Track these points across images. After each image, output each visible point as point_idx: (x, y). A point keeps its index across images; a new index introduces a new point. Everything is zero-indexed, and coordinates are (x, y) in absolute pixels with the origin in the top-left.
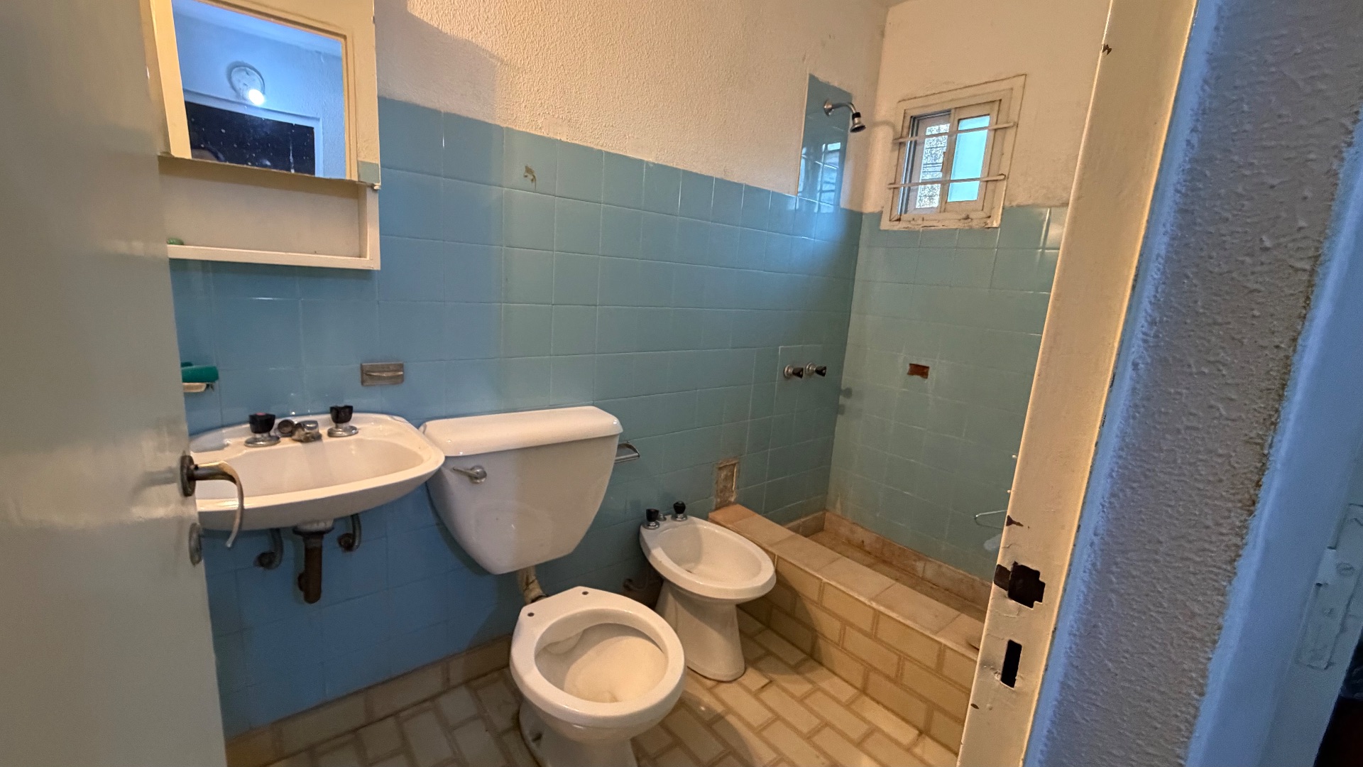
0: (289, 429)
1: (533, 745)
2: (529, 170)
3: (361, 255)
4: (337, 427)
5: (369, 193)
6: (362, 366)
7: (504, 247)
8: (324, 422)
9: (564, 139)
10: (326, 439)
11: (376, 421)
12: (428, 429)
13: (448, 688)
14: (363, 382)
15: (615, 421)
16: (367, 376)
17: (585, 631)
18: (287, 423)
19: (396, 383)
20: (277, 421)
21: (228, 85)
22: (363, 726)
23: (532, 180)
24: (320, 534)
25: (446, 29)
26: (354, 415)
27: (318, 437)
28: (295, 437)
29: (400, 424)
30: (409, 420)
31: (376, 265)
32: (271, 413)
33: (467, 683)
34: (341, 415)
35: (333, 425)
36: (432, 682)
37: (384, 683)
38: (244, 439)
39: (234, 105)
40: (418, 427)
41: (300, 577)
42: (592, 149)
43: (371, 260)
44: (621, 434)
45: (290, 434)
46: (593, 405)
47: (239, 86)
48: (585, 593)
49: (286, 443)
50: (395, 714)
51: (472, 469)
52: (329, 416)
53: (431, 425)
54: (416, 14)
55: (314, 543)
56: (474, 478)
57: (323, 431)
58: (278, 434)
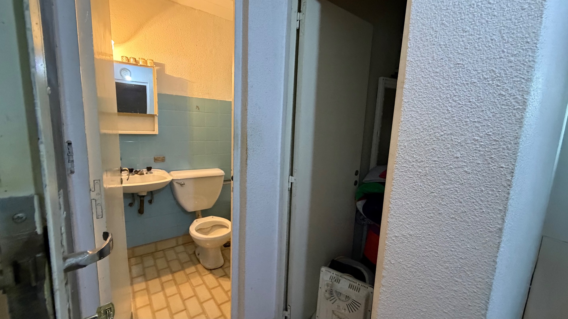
0: (137, 172)
1: (197, 256)
2: (197, 107)
3: (154, 131)
4: (148, 172)
5: (155, 116)
6: (154, 158)
7: (191, 127)
8: (145, 171)
9: (207, 98)
10: (145, 175)
11: (157, 171)
12: (171, 173)
13: (178, 245)
14: (155, 161)
15: (223, 172)
16: (156, 160)
17: (212, 226)
18: (136, 171)
19: (163, 162)
20: (134, 170)
21: (120, 75)
22: (154, 252)
23: (198, 109)
24: (144, 196)
25: (175, 76)
26: (152, 169)
27: (143, 174)
28: (138, 174)
29: (164, 171)
30: (166, 171)
31: (157, 133)
32: (133, 168)
33: (183, 244)
34: (149, 169)
35: (147, 172)
36: (173, 243)
37: (160, 241)
38: (126, 174)
39: (121, 80)
40: (168, 173)
41: (139, 211)
42: (215, 100)
43: (156, 132)
44: (225, 175)
45: (137, 173)
46: (219, 168)
47: (123, 75)
48: (212, 217)
49: (136, 175)
50: (163, 250)
51: (181, 183)
52: (146, 170)
53: (172, 172)
54: (167, 73)
55: (142, 199)
56: (182, 185)
57: (145, 173)
58: (134, 173)
